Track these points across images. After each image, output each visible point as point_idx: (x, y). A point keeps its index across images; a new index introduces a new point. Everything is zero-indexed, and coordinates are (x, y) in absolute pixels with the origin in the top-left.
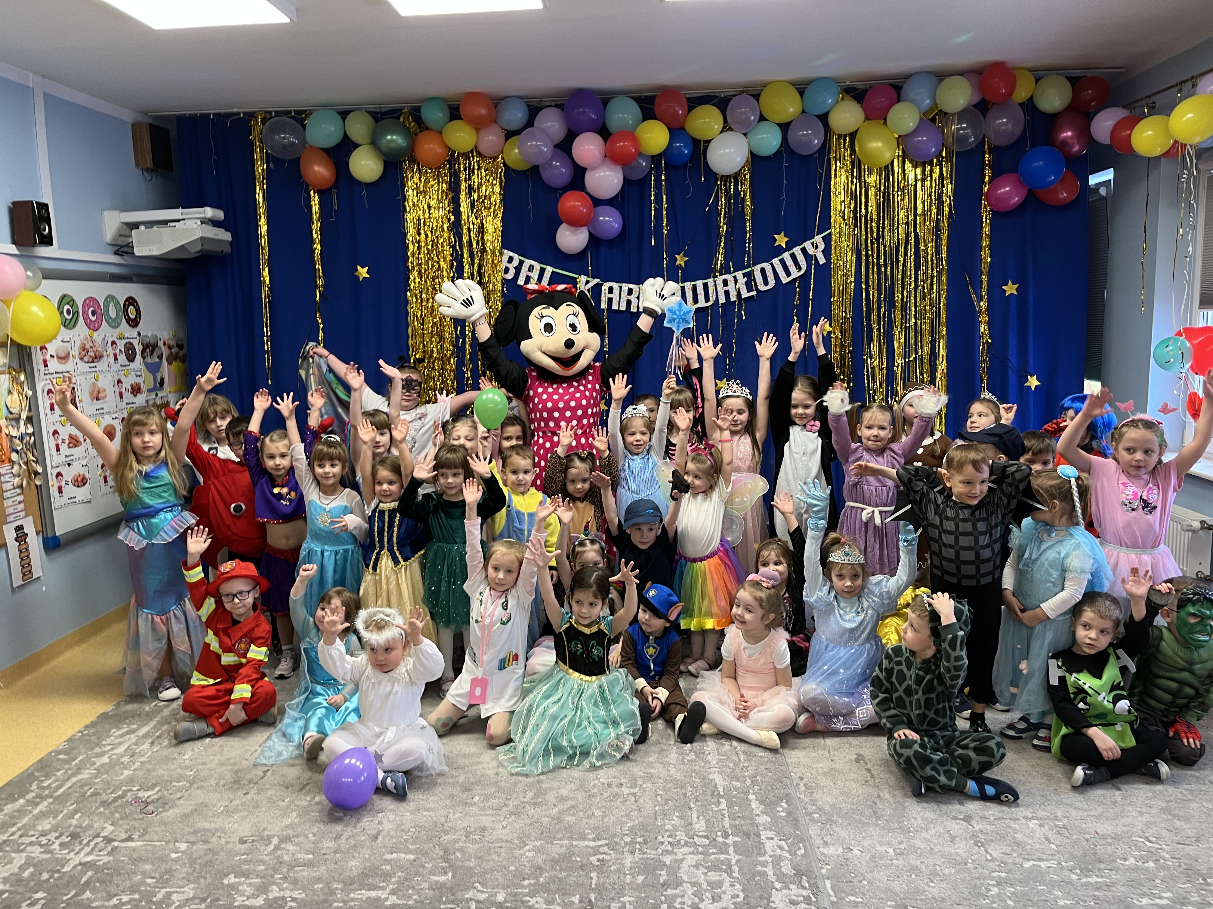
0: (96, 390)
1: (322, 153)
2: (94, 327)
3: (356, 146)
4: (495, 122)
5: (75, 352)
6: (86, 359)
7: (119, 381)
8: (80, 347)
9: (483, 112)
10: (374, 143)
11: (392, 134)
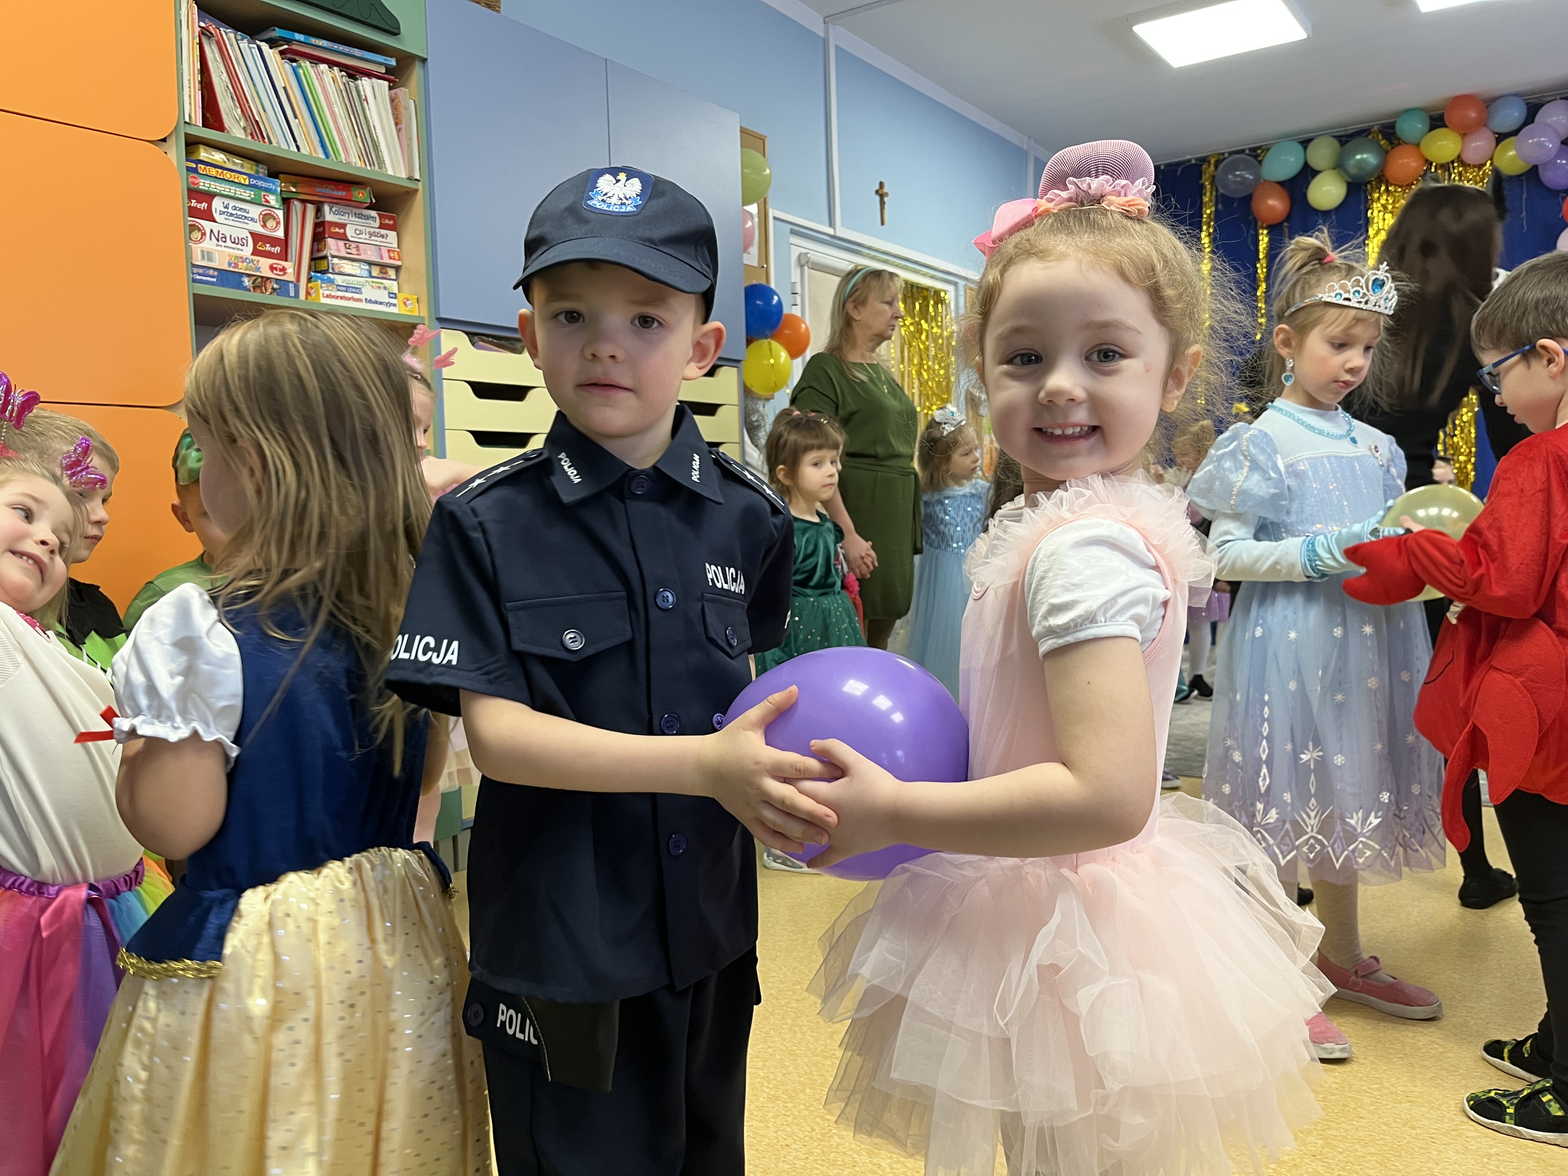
1: (1278, 186)
3: (1315, 173)
4: (1485, 126)
9: (1473, 115)
10: (1339, 166)
11: (1361, 153)
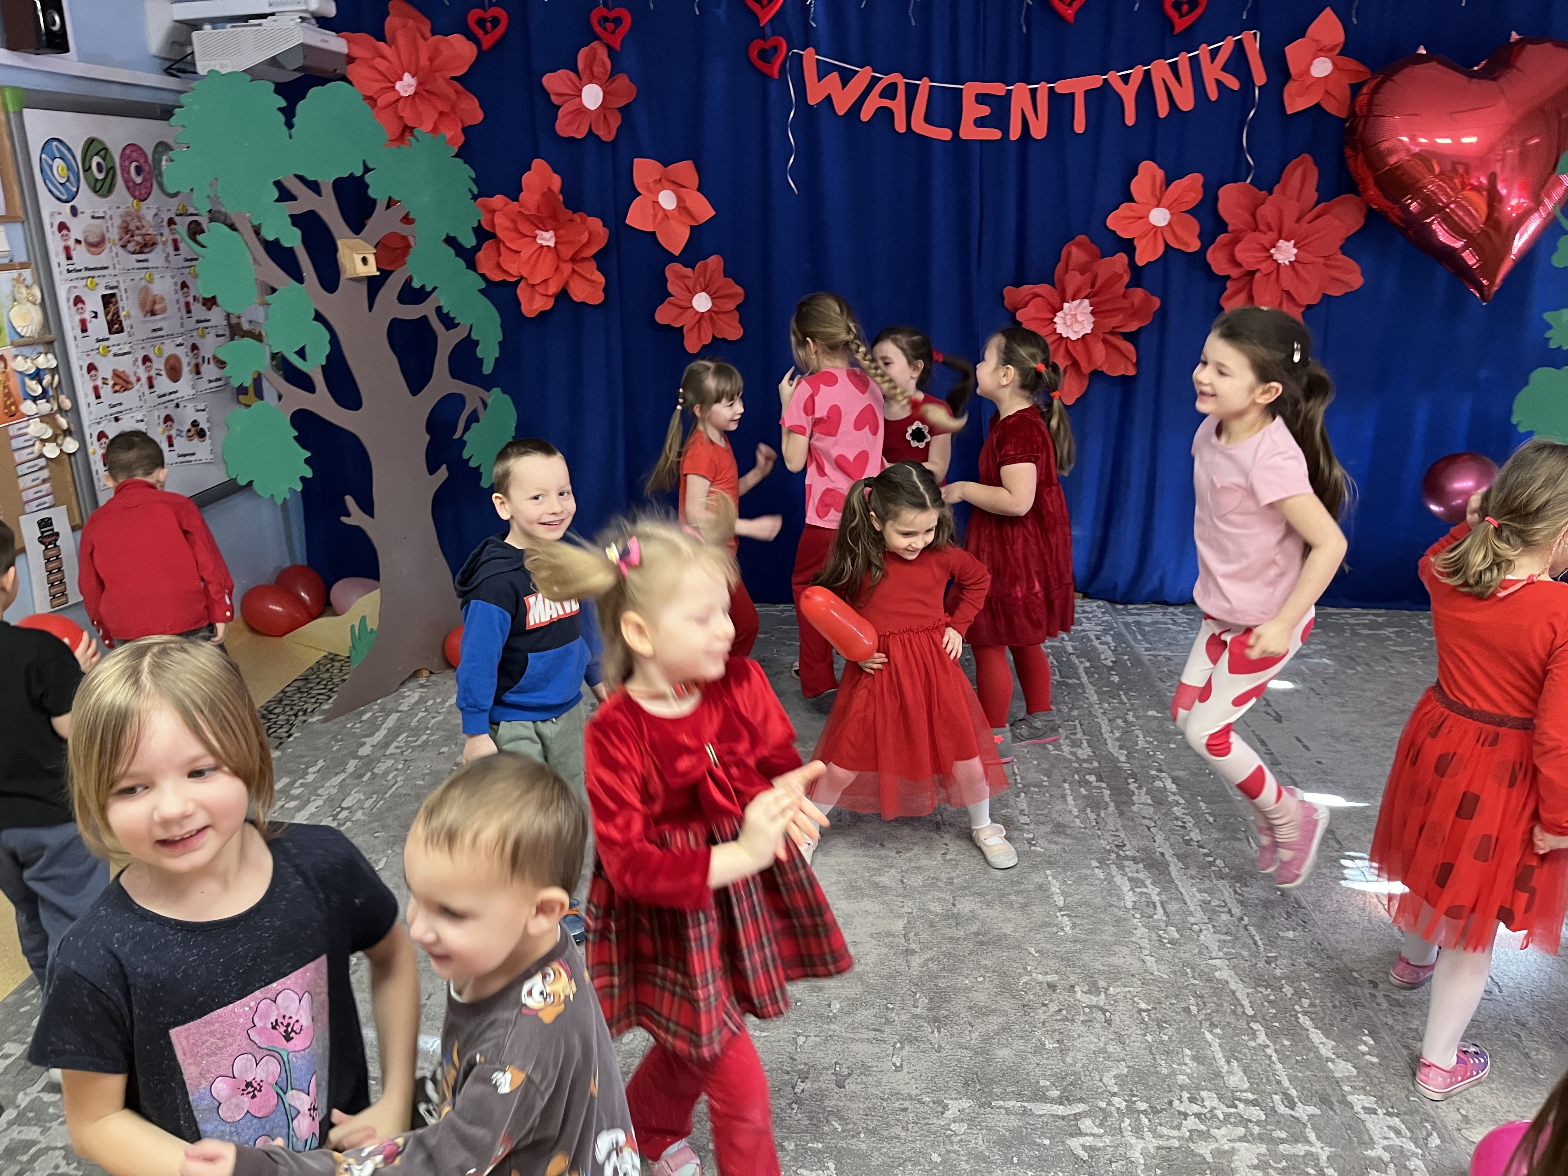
0: (150, 299)
2: (140, 194)
5: (114, 234)
6: (131, 247)
7: (184, 285)
8: (120, 227)
